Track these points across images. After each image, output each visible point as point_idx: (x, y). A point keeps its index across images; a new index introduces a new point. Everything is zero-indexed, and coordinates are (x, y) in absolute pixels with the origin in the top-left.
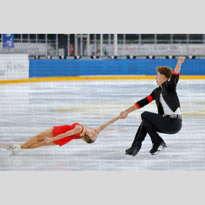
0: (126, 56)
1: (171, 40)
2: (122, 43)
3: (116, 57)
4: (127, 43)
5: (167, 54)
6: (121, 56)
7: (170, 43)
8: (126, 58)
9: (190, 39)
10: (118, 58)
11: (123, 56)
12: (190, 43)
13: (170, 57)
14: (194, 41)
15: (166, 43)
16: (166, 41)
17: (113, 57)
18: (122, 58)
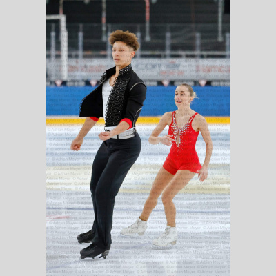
0: (83, 80)
1: (168, 52)
2: (77, 56)
3: (64, 83)
4: (85, 57)
5: (159, 78)
6: (73, 81)
7: (165, 56)
8: (83, 84)
9: (202, 50)
10: (68, 84)
11: (78, 81)
12: (202, 56)
13: (166, 83)
14: (211, 53)
15: (159, 56)
16: (157, 53)
17: (59, 83)
18: (76, 84)
